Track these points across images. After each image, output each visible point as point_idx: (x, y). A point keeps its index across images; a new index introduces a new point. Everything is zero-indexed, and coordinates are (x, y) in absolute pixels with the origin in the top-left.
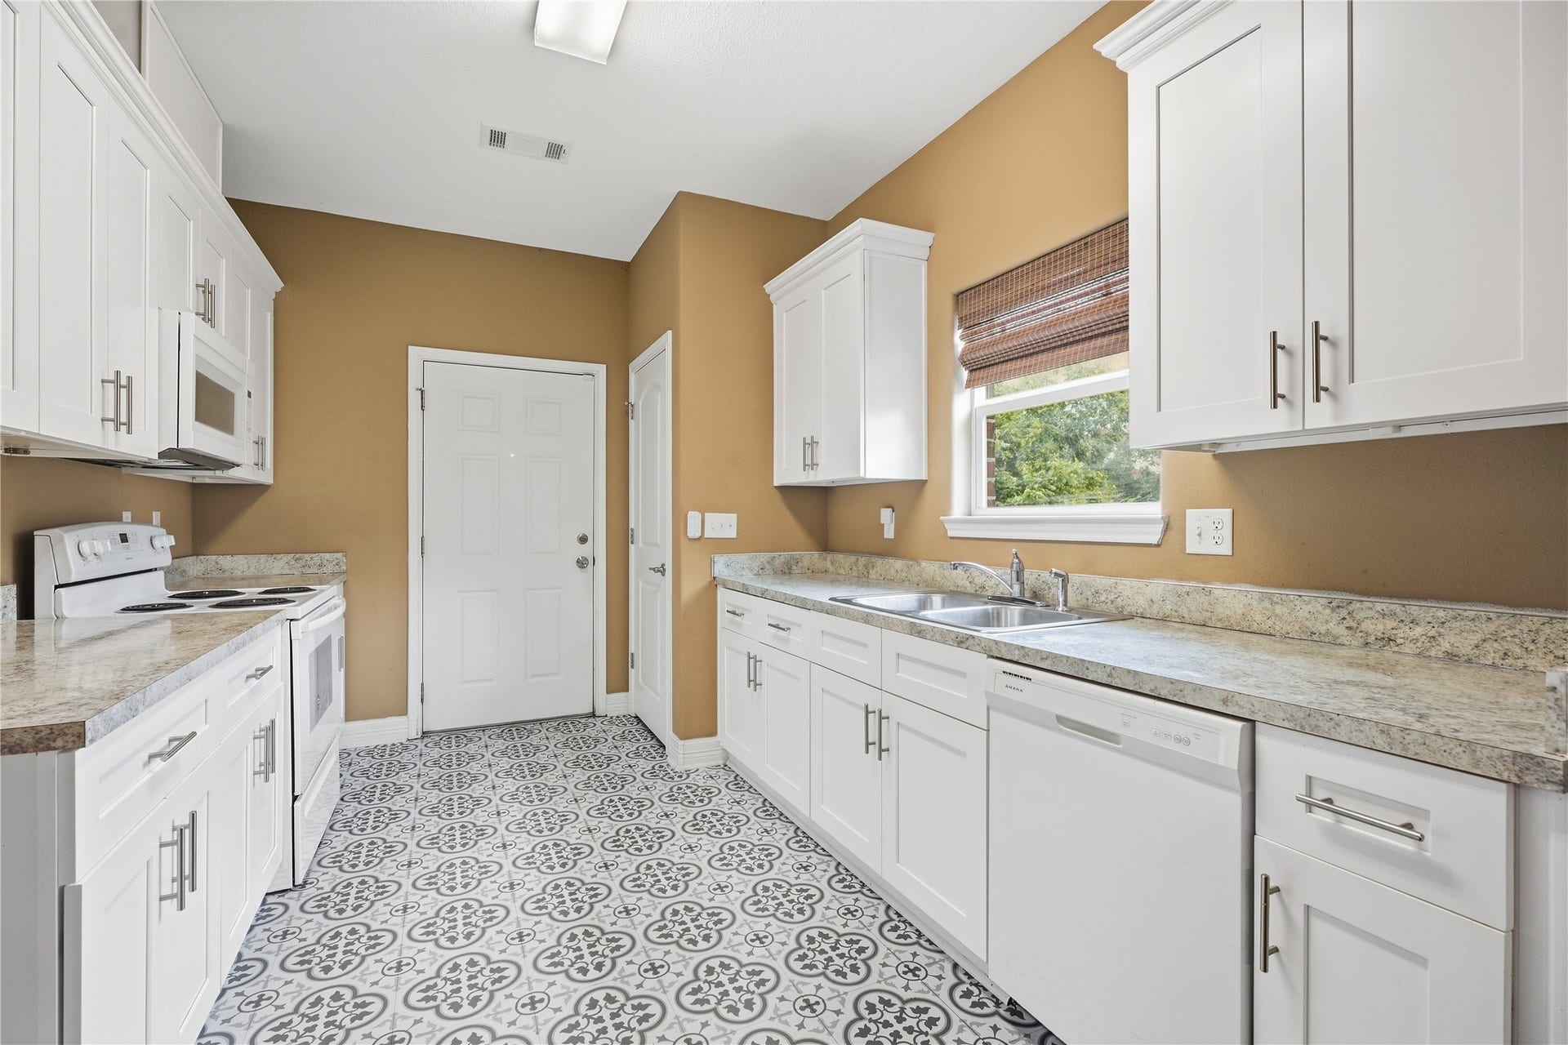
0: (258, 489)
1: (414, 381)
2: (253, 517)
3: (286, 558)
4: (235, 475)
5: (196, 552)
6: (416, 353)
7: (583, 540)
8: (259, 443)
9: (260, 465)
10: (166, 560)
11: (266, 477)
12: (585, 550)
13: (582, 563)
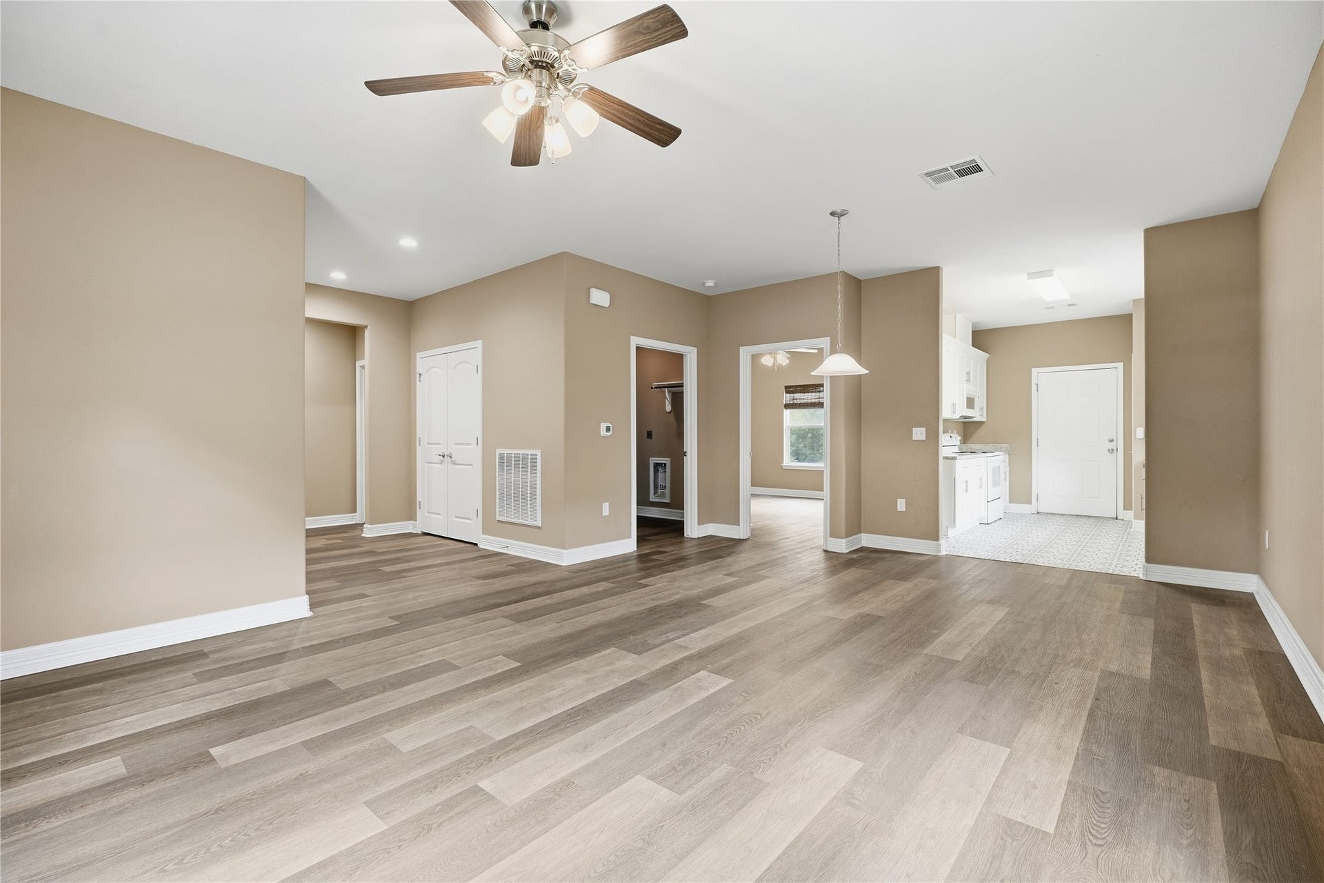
0: (982, 423)
1: (1034, 381)
2: (981, 432)
3: (991, 445)
4: (975, 419)
5: (964, 443)
6: (1034, 371)
7: (1112, 441)
8: (982, 409)
9: (982, 416)
10: (959, 443)
11: (985, 420)
12: (1113, 445)
13: (1111, 451)
